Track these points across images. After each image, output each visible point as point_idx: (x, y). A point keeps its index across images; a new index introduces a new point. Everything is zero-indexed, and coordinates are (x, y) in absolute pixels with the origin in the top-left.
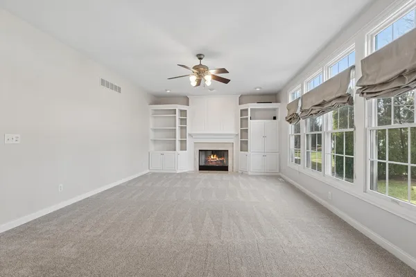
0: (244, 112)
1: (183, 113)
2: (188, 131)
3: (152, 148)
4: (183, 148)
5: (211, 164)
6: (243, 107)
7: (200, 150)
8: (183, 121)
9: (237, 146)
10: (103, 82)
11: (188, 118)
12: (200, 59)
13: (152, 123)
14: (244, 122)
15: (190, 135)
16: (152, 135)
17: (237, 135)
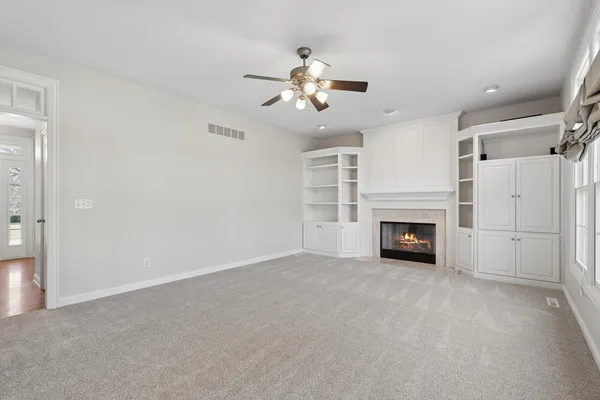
0: (465, 146)
1: (353, 159)
2: (361, 189)
3: (308, 216)
4: (354, 218)
5: (404, 248)
6: (464, 135)
7: (382, 223)
8: (353, 173)
9: (453, 217)
10: (212, 128)
11: (359, 167)
12: (304, 57)
13: (307, 179)
14: (465, 167)
15: (363, 196)
16: (308, 198)
17: (454, 193)
